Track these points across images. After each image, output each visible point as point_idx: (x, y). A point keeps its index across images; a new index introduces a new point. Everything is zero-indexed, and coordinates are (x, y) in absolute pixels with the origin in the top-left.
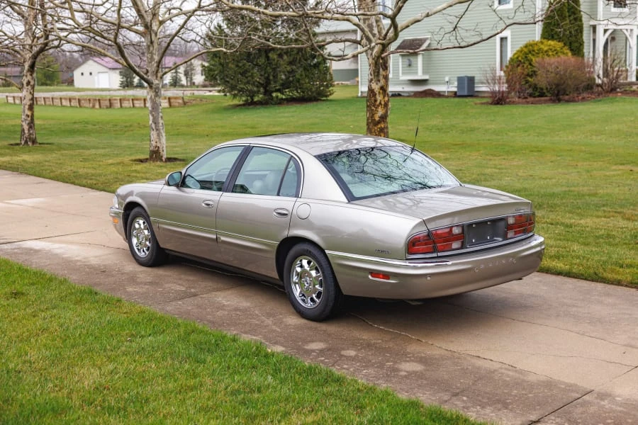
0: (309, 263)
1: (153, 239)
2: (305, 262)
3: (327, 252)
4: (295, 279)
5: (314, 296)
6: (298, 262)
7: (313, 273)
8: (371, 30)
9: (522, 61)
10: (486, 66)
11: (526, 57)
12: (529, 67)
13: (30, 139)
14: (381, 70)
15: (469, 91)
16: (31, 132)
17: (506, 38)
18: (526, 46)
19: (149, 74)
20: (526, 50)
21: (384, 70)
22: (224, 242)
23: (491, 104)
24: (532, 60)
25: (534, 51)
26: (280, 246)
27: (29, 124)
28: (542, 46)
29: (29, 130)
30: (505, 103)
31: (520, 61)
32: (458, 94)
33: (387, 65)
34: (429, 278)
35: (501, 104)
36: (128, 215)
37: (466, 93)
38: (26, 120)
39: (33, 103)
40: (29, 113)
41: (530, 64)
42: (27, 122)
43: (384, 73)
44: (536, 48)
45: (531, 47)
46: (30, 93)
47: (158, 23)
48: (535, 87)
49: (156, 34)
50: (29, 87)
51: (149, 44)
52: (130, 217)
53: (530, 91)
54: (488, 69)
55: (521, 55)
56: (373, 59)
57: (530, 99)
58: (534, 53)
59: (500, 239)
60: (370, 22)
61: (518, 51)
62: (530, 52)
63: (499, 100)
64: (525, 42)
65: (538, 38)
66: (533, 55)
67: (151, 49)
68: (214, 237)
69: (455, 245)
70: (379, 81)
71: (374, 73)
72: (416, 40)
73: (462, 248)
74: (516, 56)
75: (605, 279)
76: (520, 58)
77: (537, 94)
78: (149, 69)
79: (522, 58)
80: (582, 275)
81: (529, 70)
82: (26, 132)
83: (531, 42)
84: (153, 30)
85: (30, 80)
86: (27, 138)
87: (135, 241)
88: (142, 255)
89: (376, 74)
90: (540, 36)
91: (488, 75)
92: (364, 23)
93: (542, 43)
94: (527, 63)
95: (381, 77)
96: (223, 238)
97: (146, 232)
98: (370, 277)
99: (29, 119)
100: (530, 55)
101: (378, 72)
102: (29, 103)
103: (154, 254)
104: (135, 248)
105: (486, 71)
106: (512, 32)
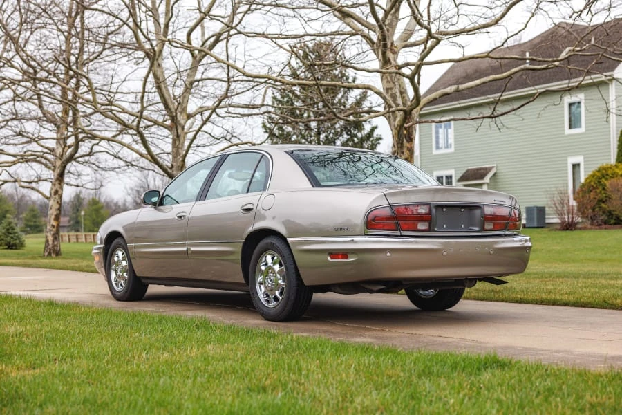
0: (273, 258)
1: (131, 269)
2: (269, 258)
3: (288, 239)
4: (260, 279)
5: (277, 293)
6: (264, 260)
7: (277, 268)
8: (395, 100)
9: (595, 186)
10: (554, 189)
11: (599, 182)
12: (603, 192)
13: (54, 250)
14: (405, 141)
15: (538, 222)
16: (56, 243)
17: (579, 165)
18: (599, 171)
19: (173, 169)
20: (598, 174)
21: (408, 142)
22: (194, 252)
23: (560, 230)
24: (605, 185)
25: (607, 175)
26: (245, 243)
27: (54, 235)
28: (617, 170)
29: (53, 242)
30: (576, 229)
31: (593, 186)
32: (527, 226)
33: (413, 137)
34: (388, 254)
35: (571, 230)
36: (108, 250)
37: (535, 225)
38: (51, 230)
39: (60, 214)
40: (55, 223)
41: (604, 189)
42: (52, 233)
43: (408, 145)
44: (610, 172)
45: (604, 171)
46: (58, 202)
47: (185, 117)
48: (610, 214)
49: (183, 128)
50: (57, 196)
51: (175, 138)
52: (110, 250)
53: (604, 217)
54: (556, 192)
55: (593, 179)
56: (396, 129)
57: (604, 226)
58: (607, 177)
59: (477, 229)
60: (394, 92)
61: (590, 176)
62: (603, 176)
63: (568, 227)
64: (599, 166)
65: (613, 161)
66: (607, 179)
67: (177, 143)
68: (185, 249)
69: (421, 226)
70: (403, 153)
71: (397, 144)
72: (481, 169)
73: (429, 230)
74: (588, 181)
75: (615, 305)
76: (592, 183)
77: (613, 221)
78: (174, 164)
79: (595, 183)
80: (590, 303)
81: (603, 196)
82: (50, 243)
83: (605, 165)
84: (180, 124)
85: (59, 189)
86: (50, 250)
87: (113, 275)
88: (119, 289)
89: (399, 145)
90: (615, 161)
91: (555, 199)
92: (387, 93)
93: (616, 166)
94: (600, 188)
95: (405, 149)
96: (193, 249)
97: (124, 263)
98: (329, 258)
99: (55, 229)
100: (603, 179)
101: (402, 144)
102: (55, 213)
103: (131, 285)
104: (114, 283)
105: (554, 194)
106: (584, 158)
